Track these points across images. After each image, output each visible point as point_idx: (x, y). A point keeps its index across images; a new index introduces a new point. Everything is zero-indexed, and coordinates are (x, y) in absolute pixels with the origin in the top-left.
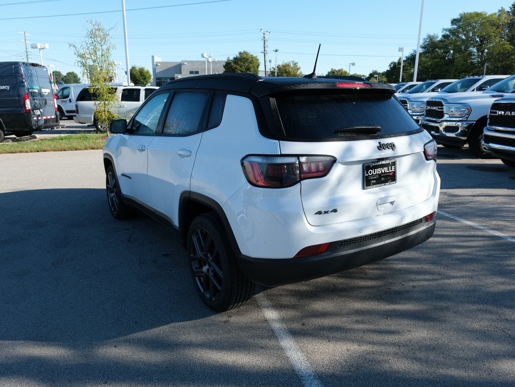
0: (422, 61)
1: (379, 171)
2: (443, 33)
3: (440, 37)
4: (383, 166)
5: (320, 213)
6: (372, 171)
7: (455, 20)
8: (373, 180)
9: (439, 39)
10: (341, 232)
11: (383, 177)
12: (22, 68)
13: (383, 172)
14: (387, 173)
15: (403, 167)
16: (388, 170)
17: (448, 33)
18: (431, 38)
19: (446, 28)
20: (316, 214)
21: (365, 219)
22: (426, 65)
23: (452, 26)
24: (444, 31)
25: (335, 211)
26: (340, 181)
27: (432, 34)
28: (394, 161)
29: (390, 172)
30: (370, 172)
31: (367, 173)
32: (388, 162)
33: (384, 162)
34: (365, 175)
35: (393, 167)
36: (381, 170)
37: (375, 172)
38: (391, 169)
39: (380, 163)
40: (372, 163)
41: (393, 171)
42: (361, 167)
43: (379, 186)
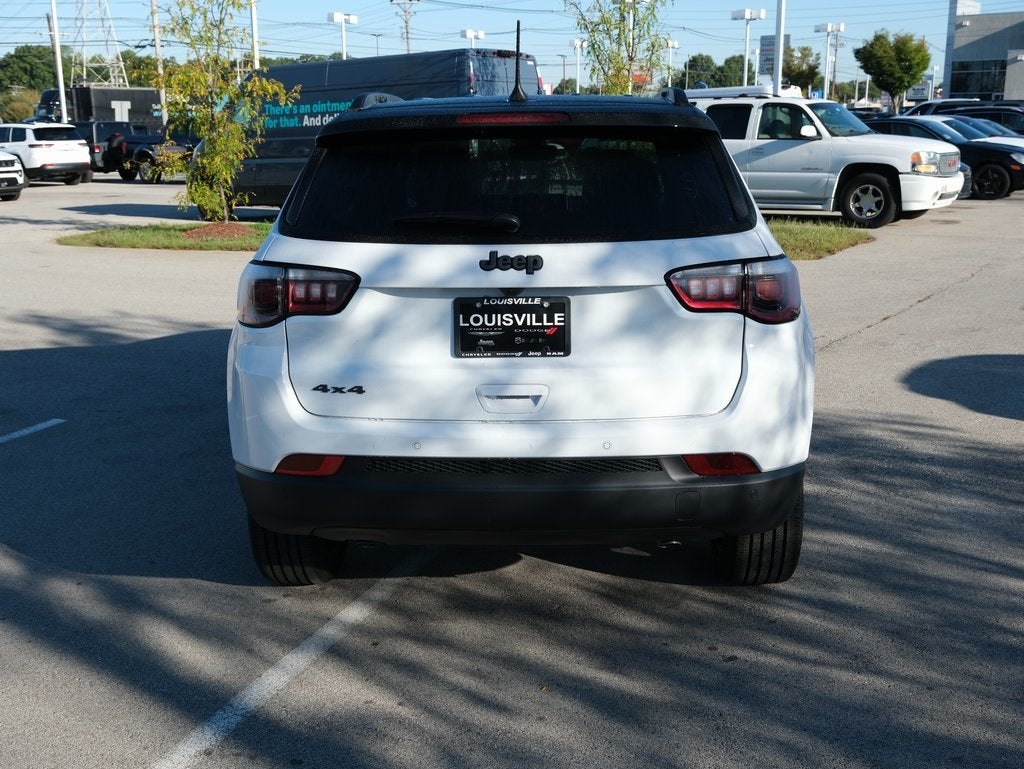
1: (508, 319)
4: (519, 310)
5: (323, 388)
6: (483, 319)
8: (485, 338)
10: (360, 437)
11: (521, 335)
12: (471, 64)
13: (520, 323)
14: (531, 327)
15: (593, 318)
16: (539, 319)
20: (316, 389)
21: (437, 422)
25: (359, 390)
28: (559, 301)
29: (543, 327)
30: (476, 320)
31: (466, 320)
32: (537, 301)
33: (522, 301)
34: (462, 324)
35: (556, 315)
36: (514, 319)
37: (490, 321)
38: (551, 319)
39: (510, 301)
40: (481, 300)
41: (556, 324)
42: (446, 305)
43: (506, 356)
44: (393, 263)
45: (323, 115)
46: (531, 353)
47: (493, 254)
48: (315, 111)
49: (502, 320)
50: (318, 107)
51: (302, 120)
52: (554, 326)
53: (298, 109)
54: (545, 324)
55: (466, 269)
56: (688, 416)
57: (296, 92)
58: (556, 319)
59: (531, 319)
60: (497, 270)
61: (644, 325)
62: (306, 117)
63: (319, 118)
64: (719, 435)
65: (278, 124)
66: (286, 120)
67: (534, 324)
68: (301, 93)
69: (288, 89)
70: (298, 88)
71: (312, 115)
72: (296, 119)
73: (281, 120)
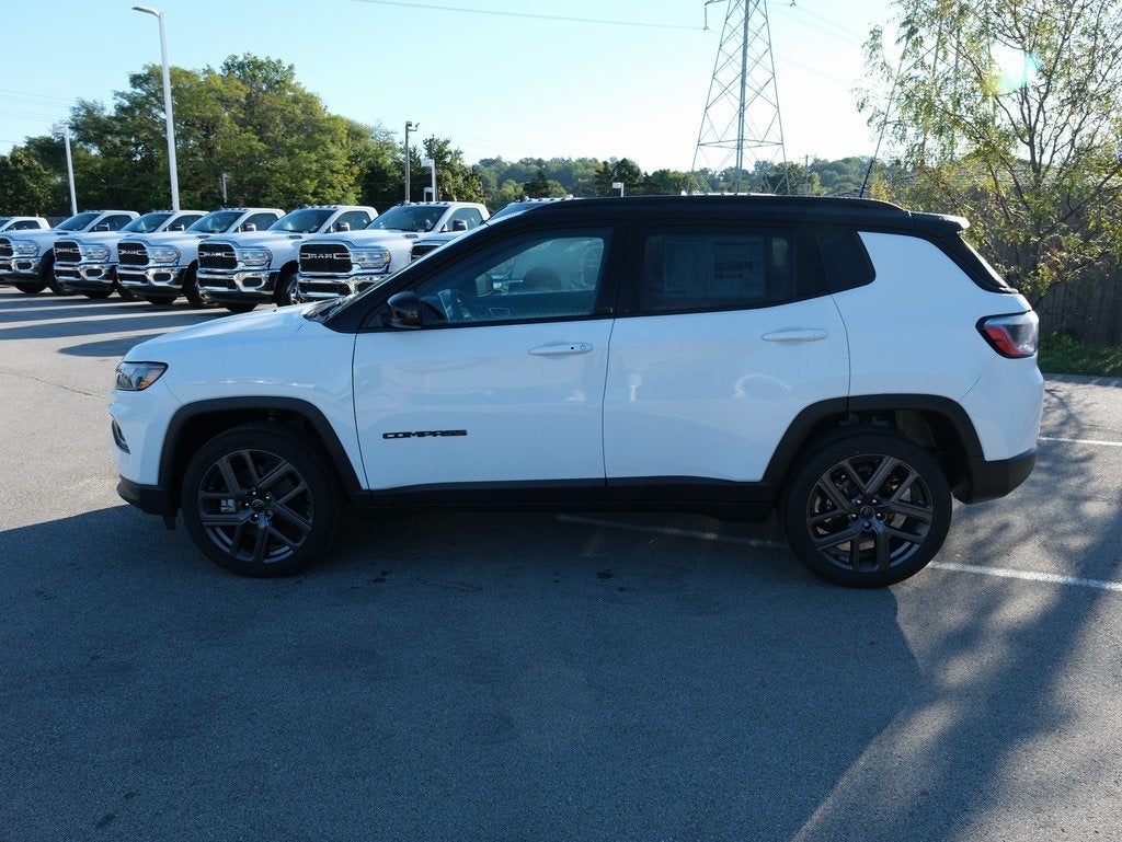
0: (78, 159)
2: (116, 102)
3: (110, 110)
7: (139, 77)
9: (106, 113)
17: (127, 103)
18: (90, 110)
19: (121, 91)
22: (90, 169)
23: (133, 89)
24: (118, 97)
27: (89, 100)
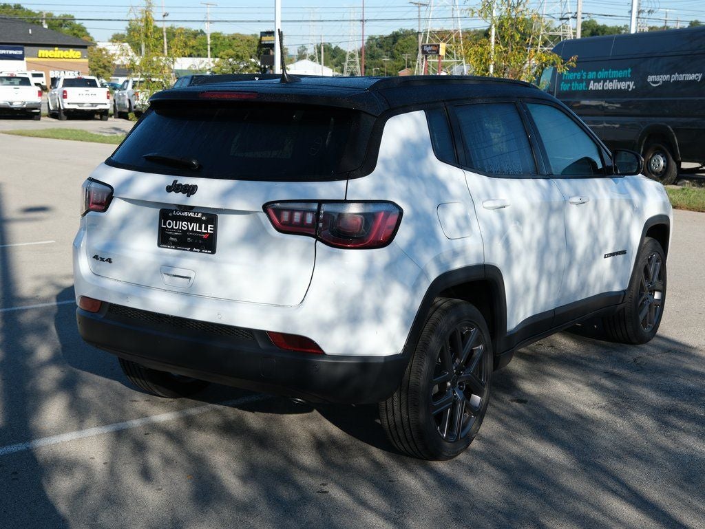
1: (183, 225)
4: (191, 220)
6: (173, 224)
8: (173, 236)
10: (103, 290)
11: (190, 236)
13: (190, 229)
14: (196, 232)
15: (230, 229)
16: (200, 228)
21: (141, 286)
26: (125, 222)
28: (211, 217)
29: (202, 233)
30: (169, 224)
31: (165, 224)
32: (200, 215)
33: (192, 214)
34: (163, 226)
35: (209, 226)
36: (188, 225)
37: (176, 226)
38: (206, 228)
39: (186, 214)
40: (172, 211)
41: (209, 231)
42: (155, 212)
43: (181, 249)
44: (128, 182)
45: (605, 81)
46: (195, 249)
47: (175, 182)
48: (599, 77)
49: (182, 226)
50: (602, 74)
51: (588, 85)
52: (208, 233)
53: (587, 75)
54: (203, 231)
55: (157, 190)
56: (272, 305)
57: (572, 61)
58: (209, 229)
59: (196, 226)
60: (173, 192)
61: (252, 238)
62: (592, 82)
63: (601, 84)
64: (287, 320)
65: (570, 87)
66: (577, 84)
67: (198, 230)
68: (577, 62)
69: (566, 60)
70: (574, 58)
71: (597, 80)
72: (584, 84)
73: (573, 84)
